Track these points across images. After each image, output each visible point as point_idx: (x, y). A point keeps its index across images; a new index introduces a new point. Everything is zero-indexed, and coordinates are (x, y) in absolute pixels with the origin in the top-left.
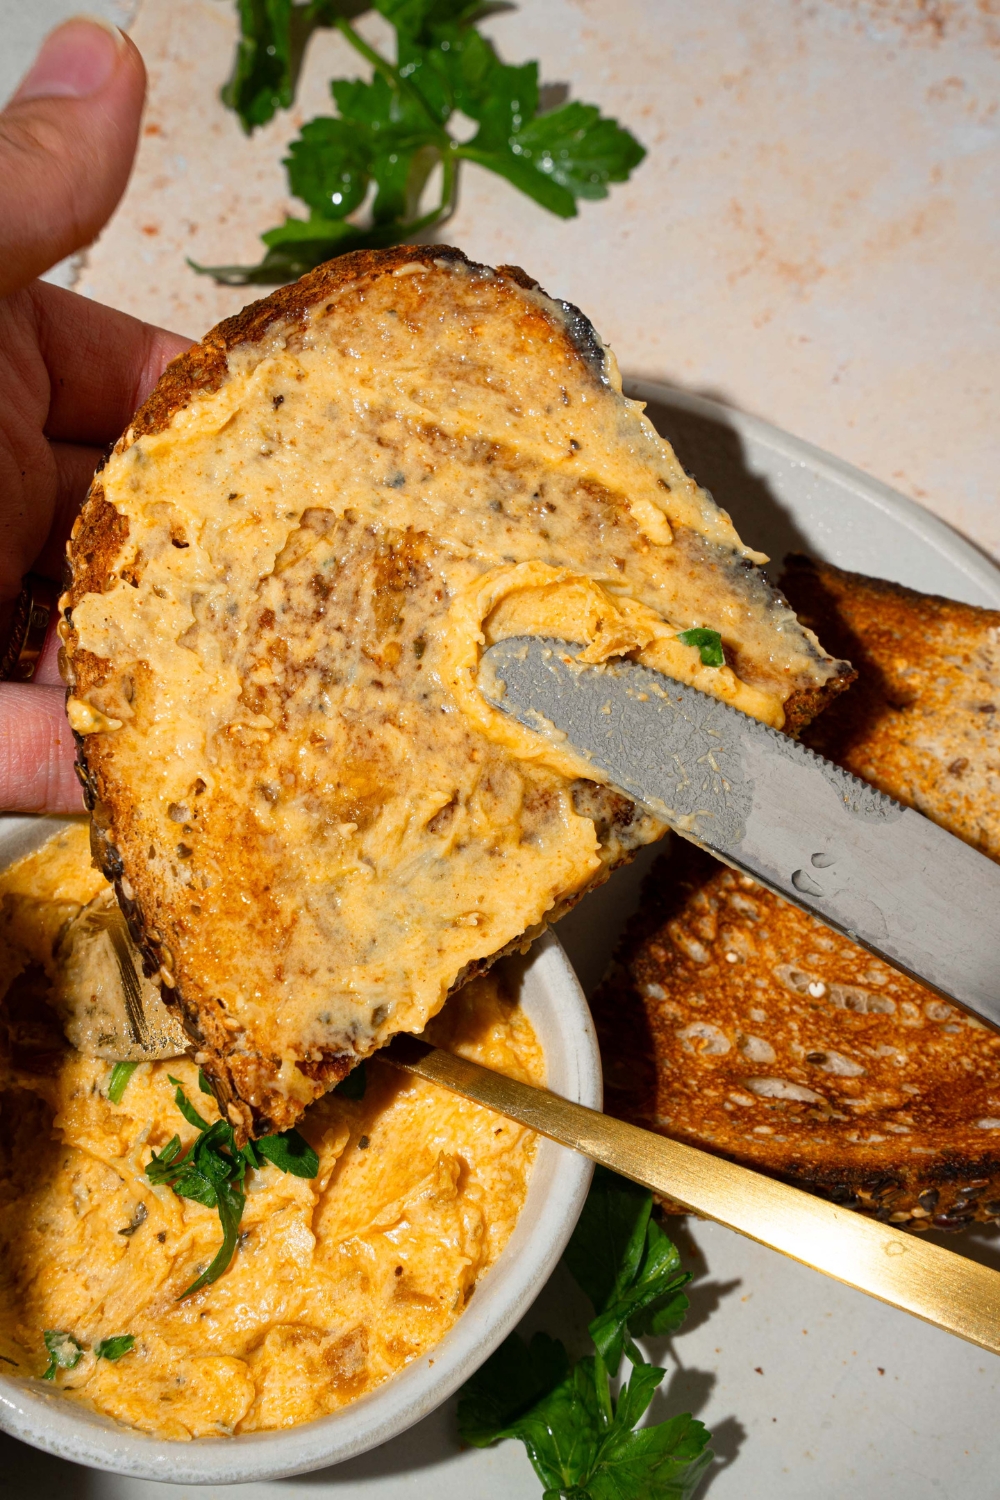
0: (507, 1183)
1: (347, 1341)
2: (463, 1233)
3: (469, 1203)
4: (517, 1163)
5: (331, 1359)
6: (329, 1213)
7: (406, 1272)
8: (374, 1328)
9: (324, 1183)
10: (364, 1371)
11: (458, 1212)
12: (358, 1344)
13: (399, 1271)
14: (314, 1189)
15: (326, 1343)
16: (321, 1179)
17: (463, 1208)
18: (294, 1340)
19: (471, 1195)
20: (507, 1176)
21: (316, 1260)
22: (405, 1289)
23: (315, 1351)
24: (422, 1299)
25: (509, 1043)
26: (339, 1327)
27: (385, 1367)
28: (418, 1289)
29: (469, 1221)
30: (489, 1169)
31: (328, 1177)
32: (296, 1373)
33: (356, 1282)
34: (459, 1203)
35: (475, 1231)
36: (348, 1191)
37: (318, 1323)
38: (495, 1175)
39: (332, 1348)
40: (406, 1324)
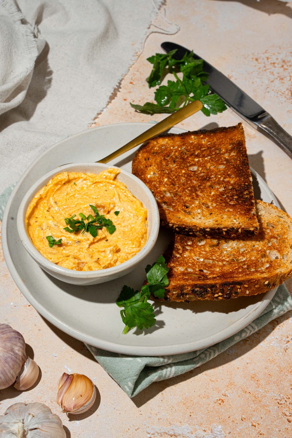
0: (125, 258)
1: (83, 263)
2: (112, 259)
3: (116, 256)
4: (129, 257)
5: (79, 264)
6: (93, 246)
7: (99, 259)
8: (88, 264)
9: (96, 240)
10: (82, 268)
11: (114, 255)
12: (84, 264)
13: (98, 259)
14: (94, 240)
15: (79, 261)
16: (95, 239)
17: (115, 256)
18: (75, 258)
19: (118, 255)
20: (126, 257)
21: (86, 250)
22: (98, 261)
23: (77, 261)
24: (99, 264)
25: (141, 239)
26: (83, 260)
27: (86, 270)
28: (99, 262)
29: (115, 258)
30: (124, 254)
31: (97, 240)
32: (72, 262)
33: (91, 256)
34: (115, 254)
35: (115, 260)
36: (99, 245)
37: (80, 258)
38: (124, 255)
39: (80, 262)
40: (94, 265)
